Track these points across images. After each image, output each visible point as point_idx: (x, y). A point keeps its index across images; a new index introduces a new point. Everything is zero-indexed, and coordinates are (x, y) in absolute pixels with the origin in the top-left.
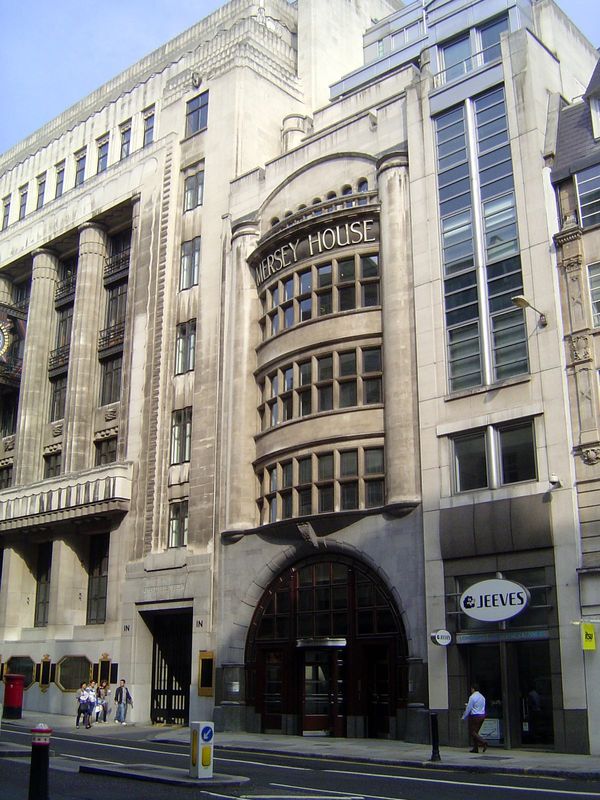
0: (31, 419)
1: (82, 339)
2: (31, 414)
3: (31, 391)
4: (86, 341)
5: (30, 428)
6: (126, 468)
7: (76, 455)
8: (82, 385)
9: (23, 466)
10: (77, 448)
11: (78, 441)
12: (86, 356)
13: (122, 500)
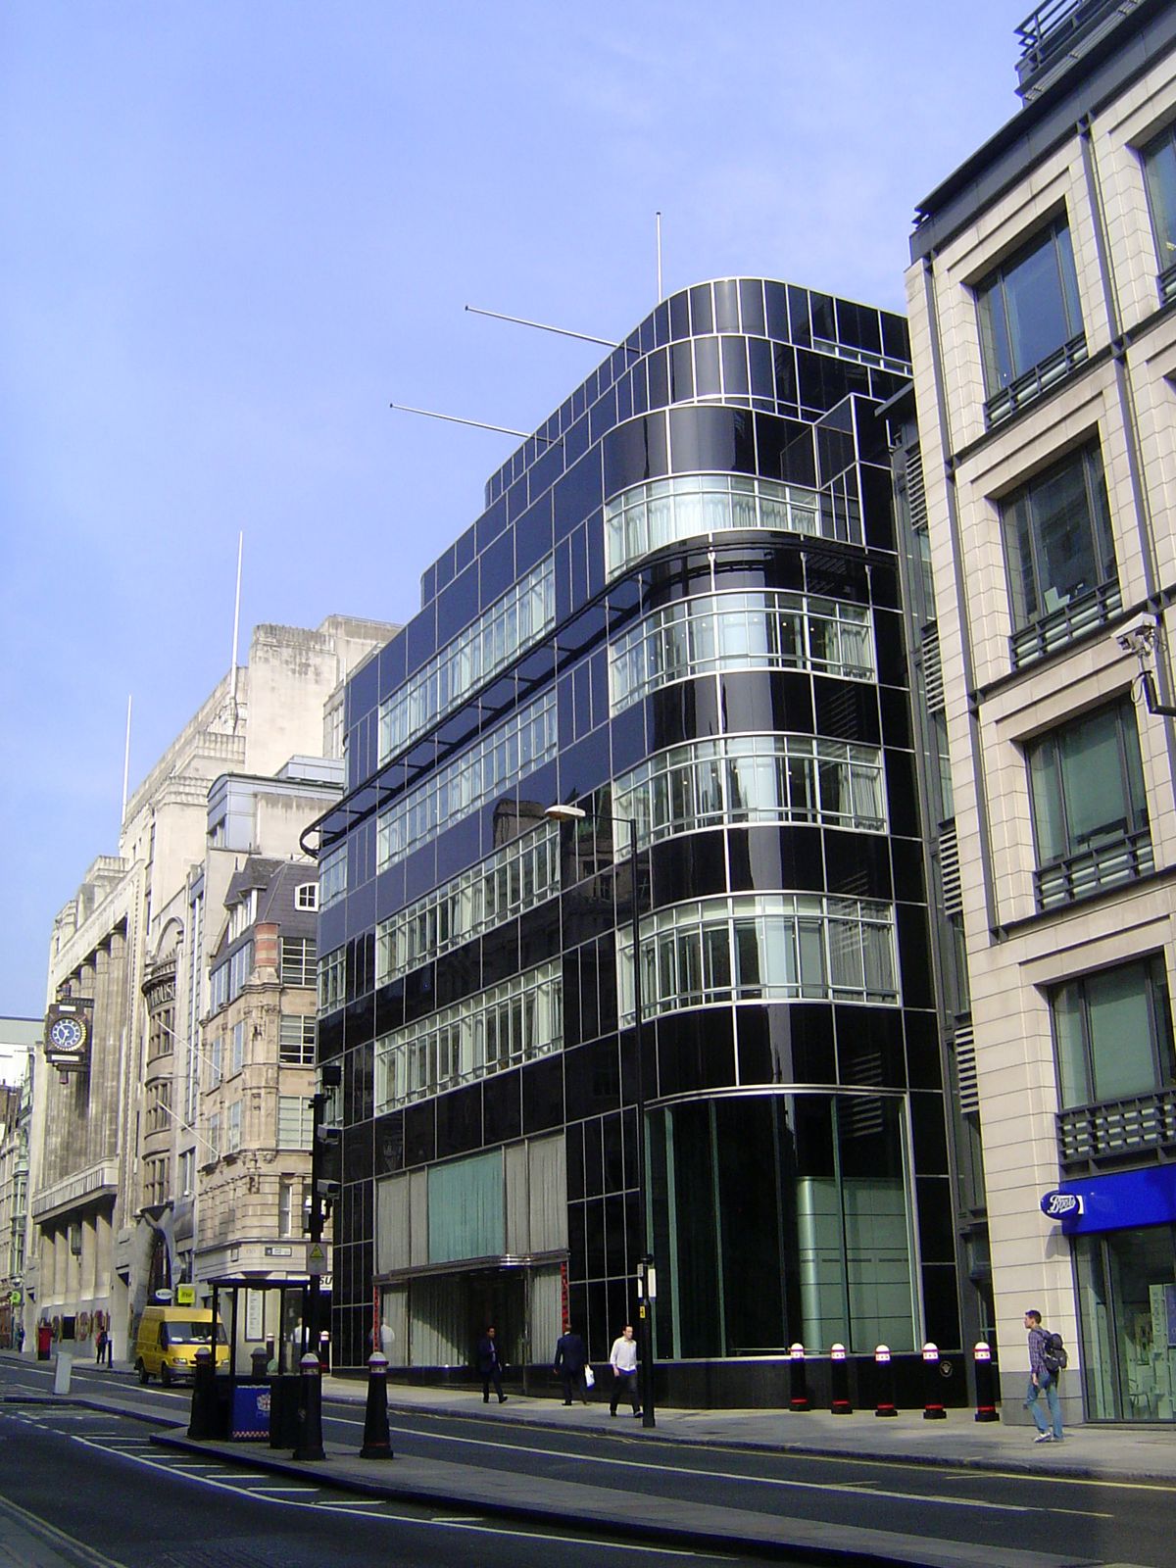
0: (97, 1106)
1: (112, 1039)
2: (97, 1102)
3: (96, 1081)
4: (114, 1041)
5: (96, 1114)
6: (112, 1160)
7: (109, 1142)
8: (113, 1081)
9: (92, 1148)
10: (110, 1136)
11: (110, 1130)
12: (115, 1054)
13: (110, 1186)
